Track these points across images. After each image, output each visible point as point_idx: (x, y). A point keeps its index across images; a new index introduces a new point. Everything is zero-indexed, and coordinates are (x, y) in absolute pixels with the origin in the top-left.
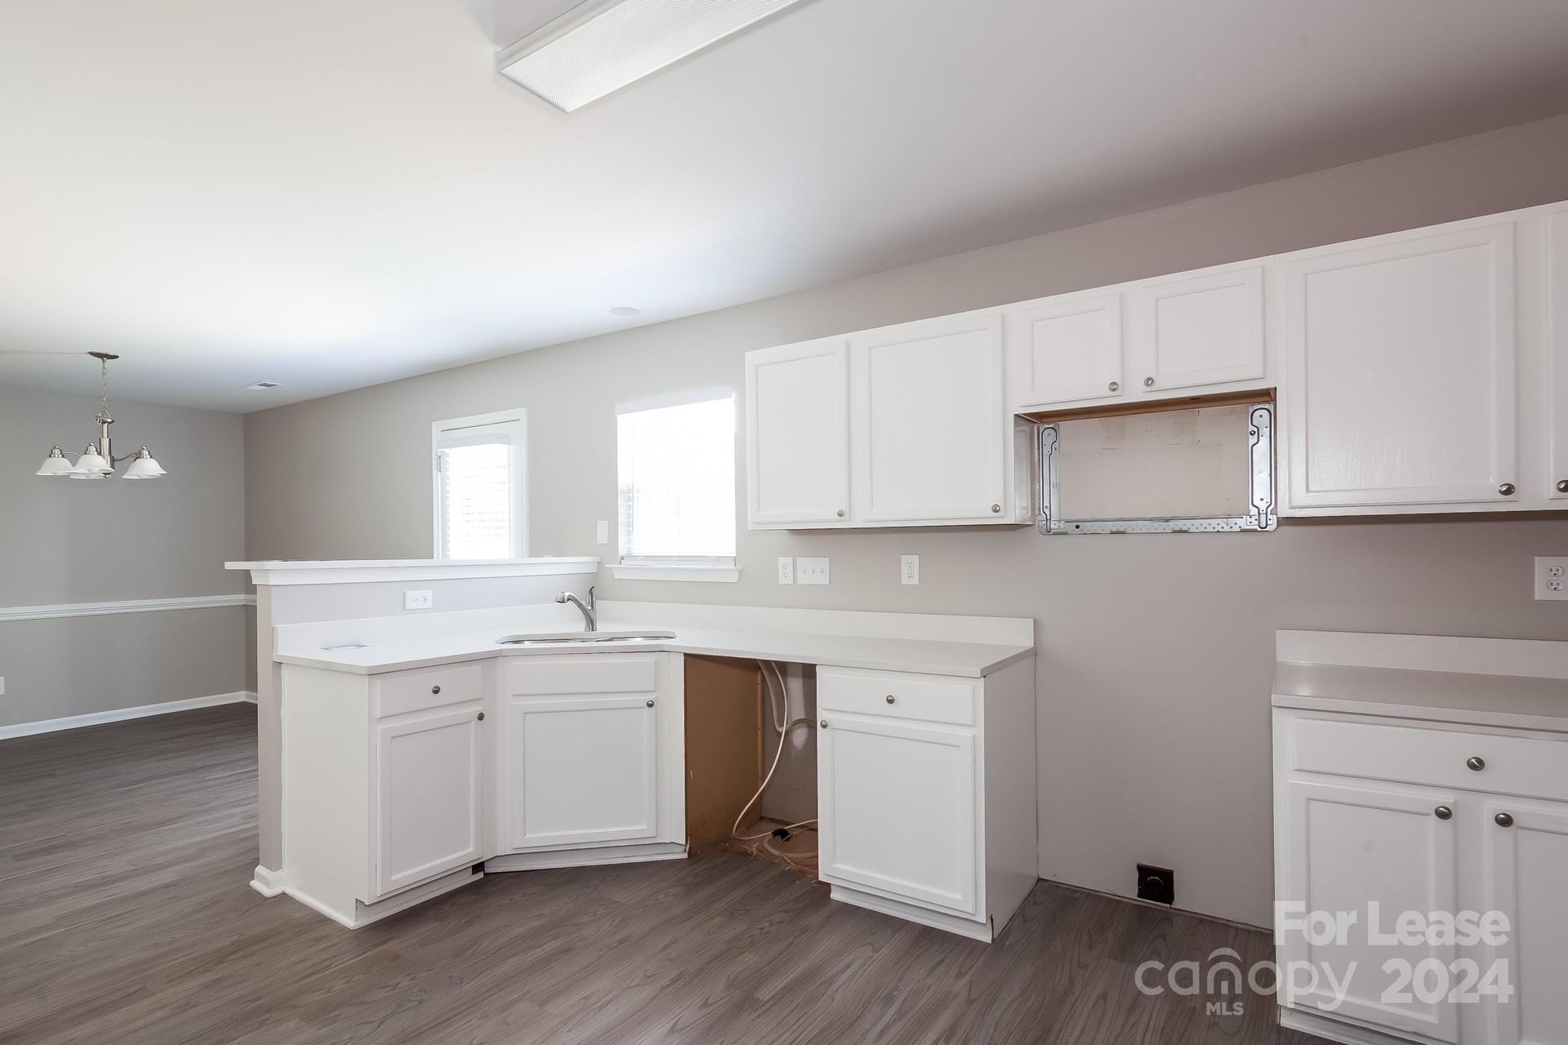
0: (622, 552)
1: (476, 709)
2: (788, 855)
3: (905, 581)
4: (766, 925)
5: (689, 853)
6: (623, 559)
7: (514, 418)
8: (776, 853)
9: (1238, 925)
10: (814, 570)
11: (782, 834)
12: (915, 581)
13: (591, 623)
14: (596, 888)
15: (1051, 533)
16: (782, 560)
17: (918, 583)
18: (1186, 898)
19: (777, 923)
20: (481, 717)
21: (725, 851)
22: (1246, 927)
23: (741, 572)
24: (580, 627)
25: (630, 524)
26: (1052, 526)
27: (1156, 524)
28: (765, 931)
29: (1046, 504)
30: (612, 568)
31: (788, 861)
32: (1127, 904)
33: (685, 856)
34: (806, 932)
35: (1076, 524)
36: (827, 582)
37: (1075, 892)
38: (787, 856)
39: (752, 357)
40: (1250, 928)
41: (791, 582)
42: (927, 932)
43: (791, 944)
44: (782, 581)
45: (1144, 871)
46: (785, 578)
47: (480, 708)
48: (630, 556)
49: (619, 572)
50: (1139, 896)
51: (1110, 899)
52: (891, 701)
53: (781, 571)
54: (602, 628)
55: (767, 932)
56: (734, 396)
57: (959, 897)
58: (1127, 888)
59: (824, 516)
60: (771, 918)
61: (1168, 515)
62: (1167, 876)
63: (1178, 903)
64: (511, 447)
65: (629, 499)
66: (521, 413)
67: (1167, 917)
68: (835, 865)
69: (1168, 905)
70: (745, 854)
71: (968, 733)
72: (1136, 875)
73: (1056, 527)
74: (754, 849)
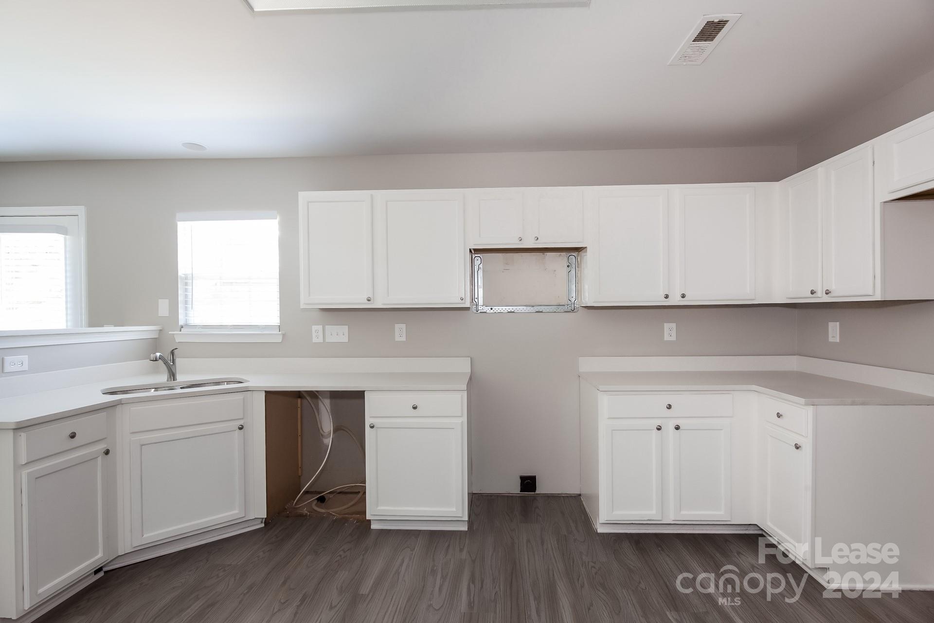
0: (181, 323)
1: (102, 447)
2: (332, 510)
3: (397, 338)
4: (341, 553)
5: (265, 523)
6: (182, 327)
7: (75, 214)
8: (323, 511)
9: (563, 495)
10: (339, 334)
11: (322, 500)
12: (404, 339)
13: (172, 375)
14: (208, 561)
15: (479, 311)
16: (314, 328)
17: (405, 340)
18: (542, 488)
19: (348, 550)
20: (107, 452)
21: (288, 517)
22: (566, 495)
23: (284, 335)
24: (163, 378)
25: (186, 302)
26: (479, 309)
27: (529, 308)
28: (343, 556)
29: (476, 296)
30: (174, 334)
31: (333, 514)
32: (516, 496)
33: (263, 525)
34: (368, 550)
35: (491, 307)
36: (346, 339)
37: (491, 496)
38: (330, 511)
39: (304, 196)
40: (568, 495)
41: (321, 340)
42: (433, 533)
43: (363, 560)
44: (315, 340)
45: (523, 479)
46: (316, 338)
47: (106, 446)
48: (187, 325)
49: (180, 337)
50: (521, 492)
51: (508, 496)
52: (415, 408)
53: (314, 334)
54: (181, 378)
55: (344, 557)
56: (278, 218)
57: (454, 509)
58: (515, 488)
59: (357, 300)
60: (342, 548)
61: (533, 304)
62: (533, 479)
63: (537, 492)
64: (67, 237)
65: (186, 284)
66: (81, 210)
67: (535, 498)
68: (379, 508)
69: (533, 493)
70: (302, 516)
71: (459, 421)
72: (519, 481)
73: (481, 309)
74: (305, 511)
